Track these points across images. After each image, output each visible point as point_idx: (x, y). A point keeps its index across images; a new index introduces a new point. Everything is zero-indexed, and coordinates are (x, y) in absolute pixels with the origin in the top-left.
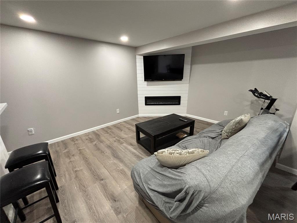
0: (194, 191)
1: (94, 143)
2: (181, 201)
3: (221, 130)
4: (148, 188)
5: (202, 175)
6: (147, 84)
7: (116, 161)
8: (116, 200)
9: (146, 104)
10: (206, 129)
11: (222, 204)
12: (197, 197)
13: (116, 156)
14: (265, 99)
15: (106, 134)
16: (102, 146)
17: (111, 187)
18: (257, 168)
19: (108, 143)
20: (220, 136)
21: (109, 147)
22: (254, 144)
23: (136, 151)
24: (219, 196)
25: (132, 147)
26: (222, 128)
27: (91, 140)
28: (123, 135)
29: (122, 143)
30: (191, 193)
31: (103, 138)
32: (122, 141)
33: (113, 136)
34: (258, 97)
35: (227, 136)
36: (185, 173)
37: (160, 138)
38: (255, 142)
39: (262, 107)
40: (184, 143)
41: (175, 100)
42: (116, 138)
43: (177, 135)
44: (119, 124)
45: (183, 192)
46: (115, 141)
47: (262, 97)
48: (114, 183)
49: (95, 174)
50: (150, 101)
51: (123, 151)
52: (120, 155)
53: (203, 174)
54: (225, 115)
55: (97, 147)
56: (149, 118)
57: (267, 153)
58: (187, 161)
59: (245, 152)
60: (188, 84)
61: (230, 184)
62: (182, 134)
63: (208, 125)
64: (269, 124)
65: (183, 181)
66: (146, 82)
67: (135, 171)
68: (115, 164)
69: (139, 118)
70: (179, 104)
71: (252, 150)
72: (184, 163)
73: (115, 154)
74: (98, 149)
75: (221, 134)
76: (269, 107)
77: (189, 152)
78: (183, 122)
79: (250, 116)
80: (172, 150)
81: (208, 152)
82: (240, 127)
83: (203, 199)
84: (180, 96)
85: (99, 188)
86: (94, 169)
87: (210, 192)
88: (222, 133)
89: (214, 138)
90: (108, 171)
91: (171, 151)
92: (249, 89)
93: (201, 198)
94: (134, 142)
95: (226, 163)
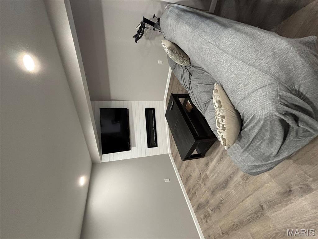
0: (282, 104)
1: (210, 212)
2: (296, 119)
3: (180, 67)
4: (275, 156)
5: (255, 94)
6: (134, 147)
7: (232, 185)
8: (288, 190)
9: (156, 146)
10: (181, 82)
11: (292, 69)
12: (288, 100)
13: (225, 184)
14: (144, 27)
15: (196, 196)
16: (214, 202)
17: (271, 195)
18: (230, 30)
19: (208, 194)
20: (188, 67)
21: (213, 193)
22: (199, 36)
23: (215, 159)
24: (282, 72)
25: (210, 163)
26: (177, 65)
27: (207, 216)
28: (196, 174)
29: (207, 177)
30: (286, 109)
31: (203, 200)
32: (203, 176)
33: (198, 186)
34: (143, 34)
35: (186, 61)
36: (254, 115)
37: (197, 132)
38: (196, 34)
39: (152, 29)
40: (200, 105)
41: (150, 114)
42: (200, 182)
43: (189, 111)
44: (183, 178)
45: (285, 119)
46: (205, 184)
47: (142, 30)
48: (263, 191)
49: (255, 215)
50: (152, 142)
51: (216, 175)
52: (222, 179)
53: (252, 92)
54: (162, 63)
55: (215, 209)
56: (171, 141)
57: (208, 21)
58: (231, 108)
59: (211, 44)
60: (132, 102)
61: (262, 60)
62: (188, 105)
63: (173, 79)
64: (172, 22)
65: (268, 119)
66: (131, 148)
67: (251, 172)
68: (236, 187)
69: (173, 153)
70: (153, 109)
71: (207, 37)
72: (234, 111)
73: (222, 186)
74: (218, 208)
75: (185, 67)
76: (152, 24)
77: (219, 107)
78: (174, 106)
79: (163, 40)
80: (219, 127)
81: (216, 85)
82: (177, 49)
83: (291, 92)
84: (145, 109)
85: (274, 212)
86: (248, 216)
87: (279, 83)
88: (184, 65)
89: (190, 73)
90: (247, 197)
91: (221, 128)
92: (135, 43)
93: (290, 95)
94: (203, 160)
95: (230, 65)
